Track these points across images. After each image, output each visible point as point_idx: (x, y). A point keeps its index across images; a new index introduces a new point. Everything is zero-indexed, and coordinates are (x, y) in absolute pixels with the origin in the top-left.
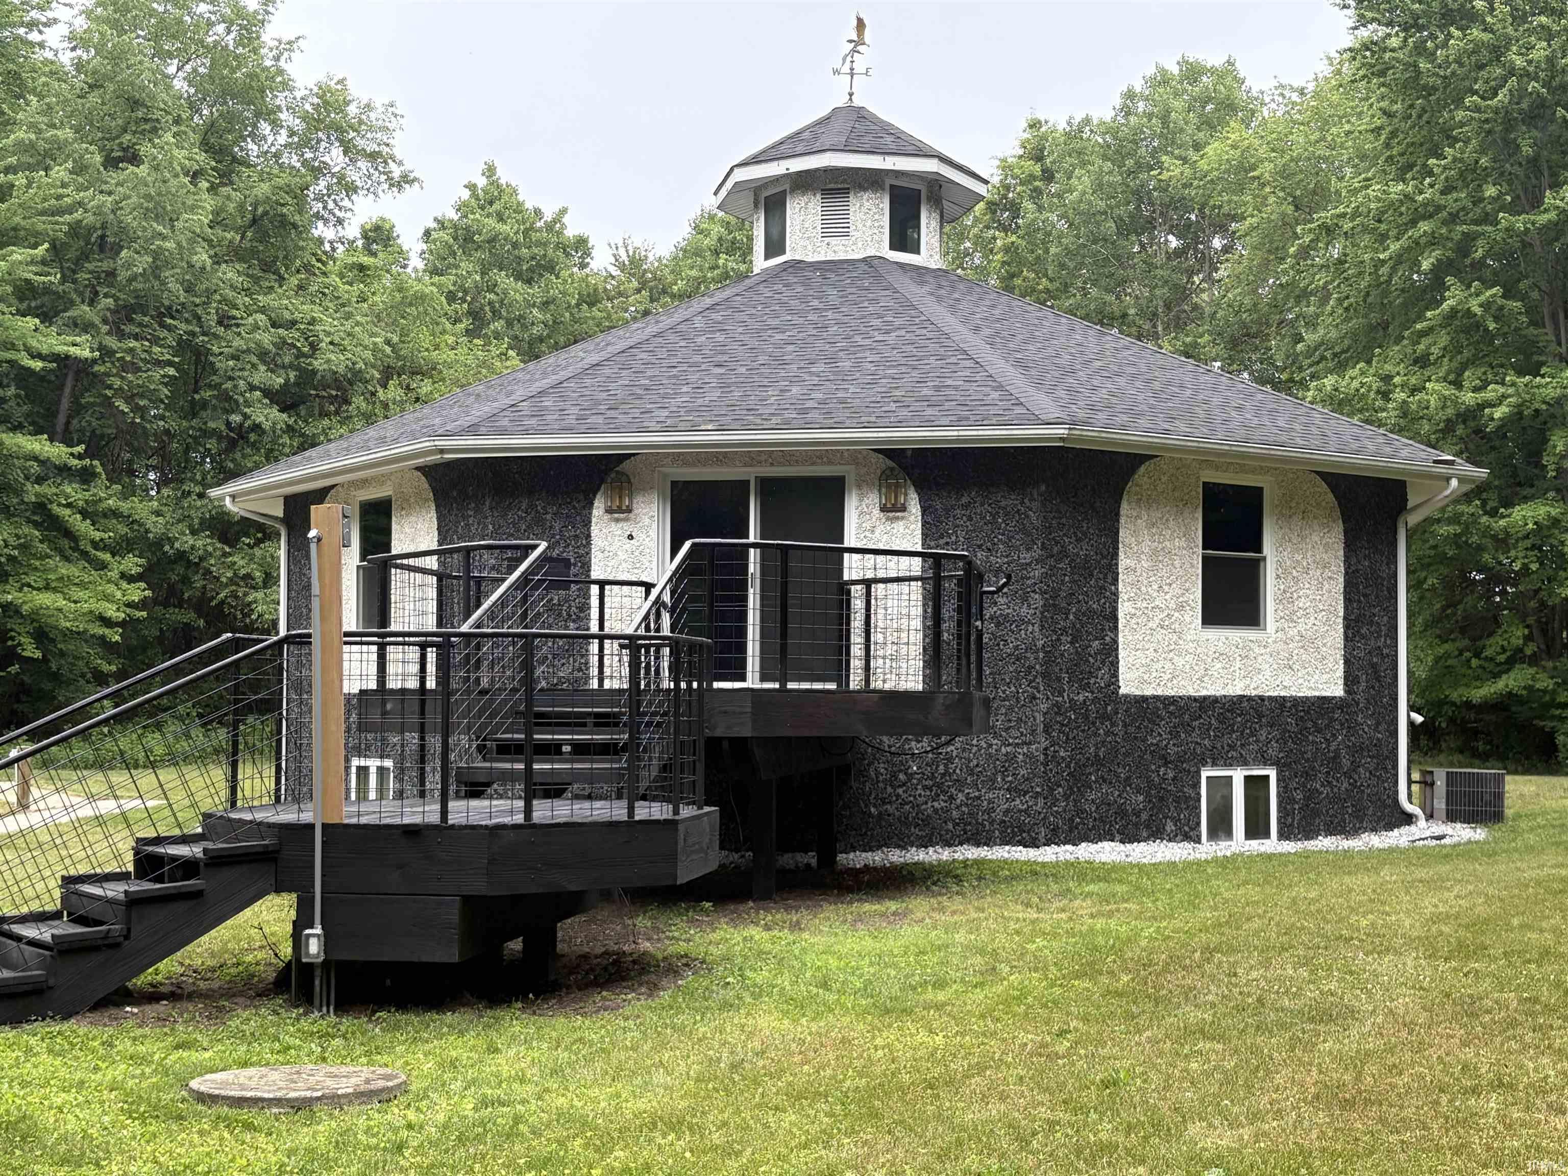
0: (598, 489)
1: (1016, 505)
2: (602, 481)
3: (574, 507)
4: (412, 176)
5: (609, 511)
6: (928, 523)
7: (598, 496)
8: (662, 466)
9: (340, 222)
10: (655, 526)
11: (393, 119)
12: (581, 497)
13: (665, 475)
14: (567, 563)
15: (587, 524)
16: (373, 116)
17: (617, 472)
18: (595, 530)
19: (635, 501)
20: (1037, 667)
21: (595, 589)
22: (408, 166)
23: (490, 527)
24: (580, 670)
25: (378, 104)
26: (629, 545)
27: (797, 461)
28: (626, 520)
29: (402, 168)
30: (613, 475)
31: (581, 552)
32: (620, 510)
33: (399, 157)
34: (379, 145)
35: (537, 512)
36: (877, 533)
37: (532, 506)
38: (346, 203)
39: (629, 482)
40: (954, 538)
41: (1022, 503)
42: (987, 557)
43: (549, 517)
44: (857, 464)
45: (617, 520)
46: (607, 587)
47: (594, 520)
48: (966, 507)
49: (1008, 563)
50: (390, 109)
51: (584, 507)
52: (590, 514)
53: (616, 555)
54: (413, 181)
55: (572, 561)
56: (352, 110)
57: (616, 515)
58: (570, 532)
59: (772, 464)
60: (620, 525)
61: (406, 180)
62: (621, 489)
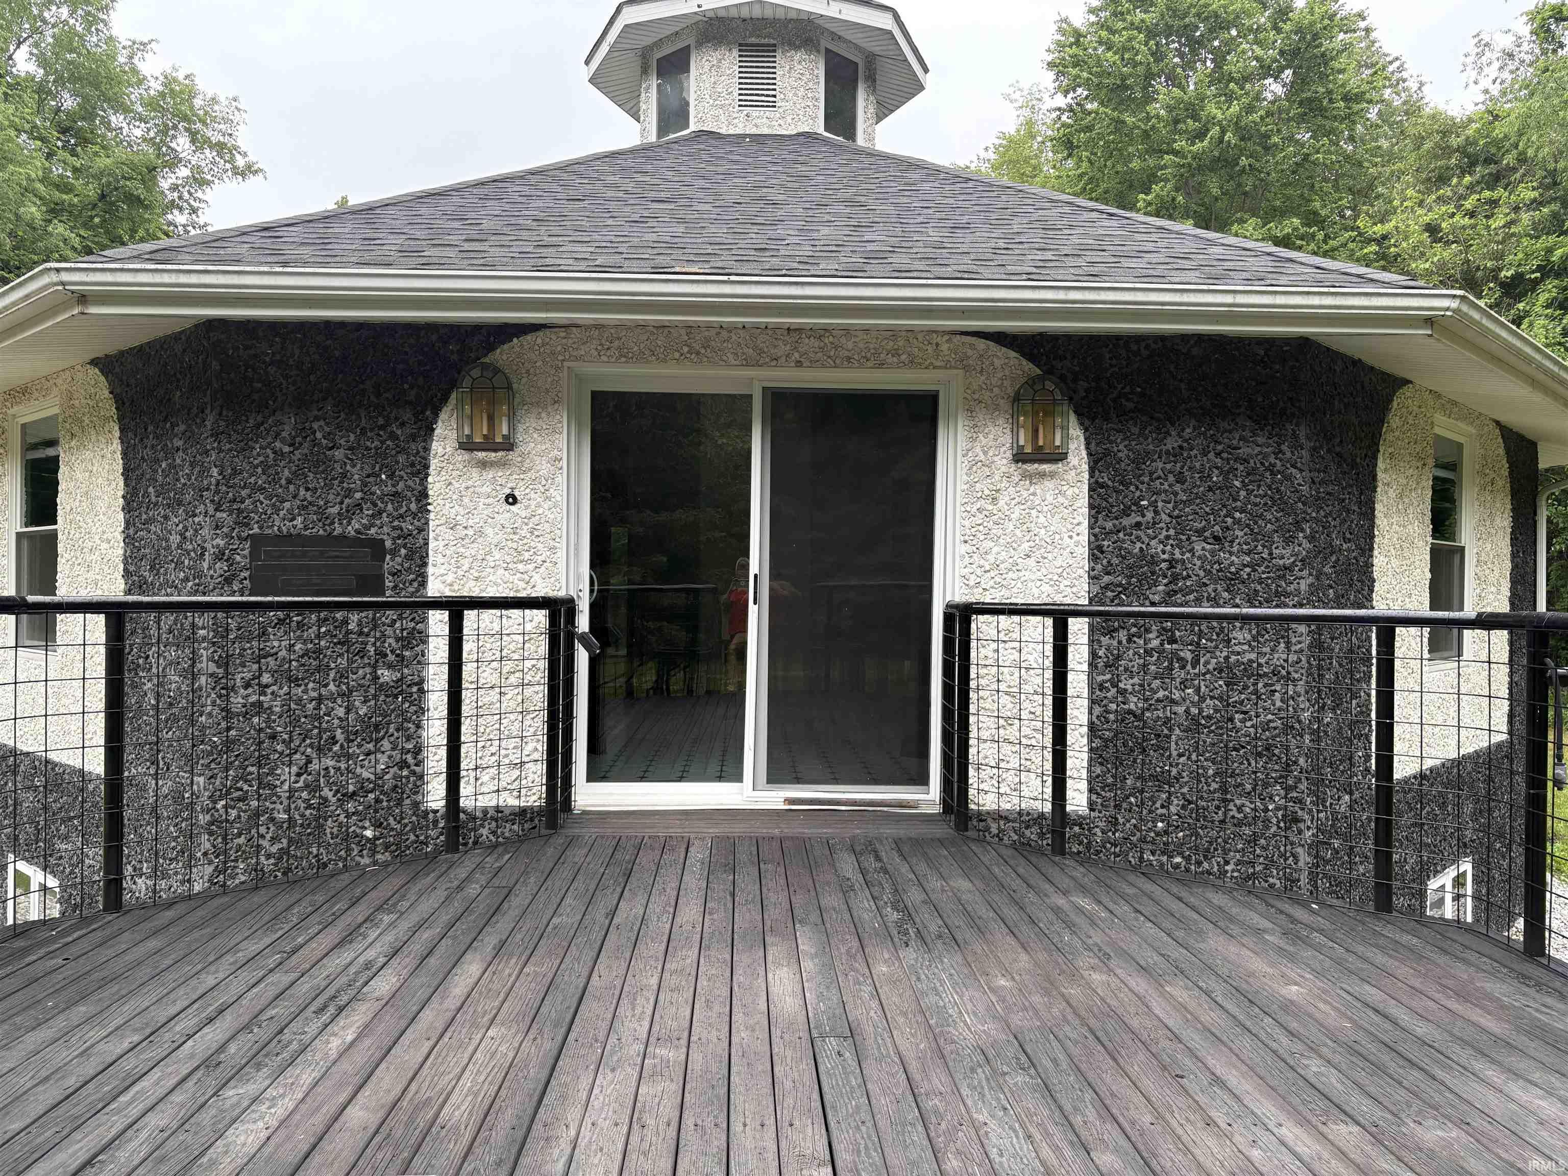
0: (445, 399)
1: (1266, 455)
2: (453, 385)
3: (393, 436)
4: (256, 167)
5: (467, 445)
6: (1102, 486)
7: (443, 415)
8: (577, 359)
9: (194, 211)
10: (561, 479)
11: (236, 112)
12: (407, 415)
13: (580, 379)
14: (377, 549)
15: (421, 470)
16: (216, 108)
17: (485, 367)
18: (435, 484)
19: (520, 428)
20: (1302, 761)
21: (438, 622)
22: (252, 158)
23: (215, 471)
24: (403, 764)
25: (222, 99)
26: (506, 514)
27: (849, 359)
28: (502, 464)
29: (247, 159)
30: (475, 373)
31: (407, 526)
32: (489, 445)
33: (243, 148)
34: (224, 135)
35: (315, 443)
36: (1001, 503)
37: (304, 432)
38: (199, 194)
39: (509, 387)
40: (1149, 515)
41: (1278, 452)
42: (1213, 553)
43: (339, 454)
44: (966, 368)
45: (484, 465)
46: (470, 616)
47: (434, 463)
48: (1174, 455)
49: (1253, 566)
50: (234, 104)
51: (413, 438)
52: (427, 449)
53: (481, 533)
54: (256, 172)
55: (388, 544)
56: (198, 102)
57: (481, 455)
58: (383, 486)
59: (799, 364)
60: (489, 474)
61: (249, 170)
62: (493, 402)
